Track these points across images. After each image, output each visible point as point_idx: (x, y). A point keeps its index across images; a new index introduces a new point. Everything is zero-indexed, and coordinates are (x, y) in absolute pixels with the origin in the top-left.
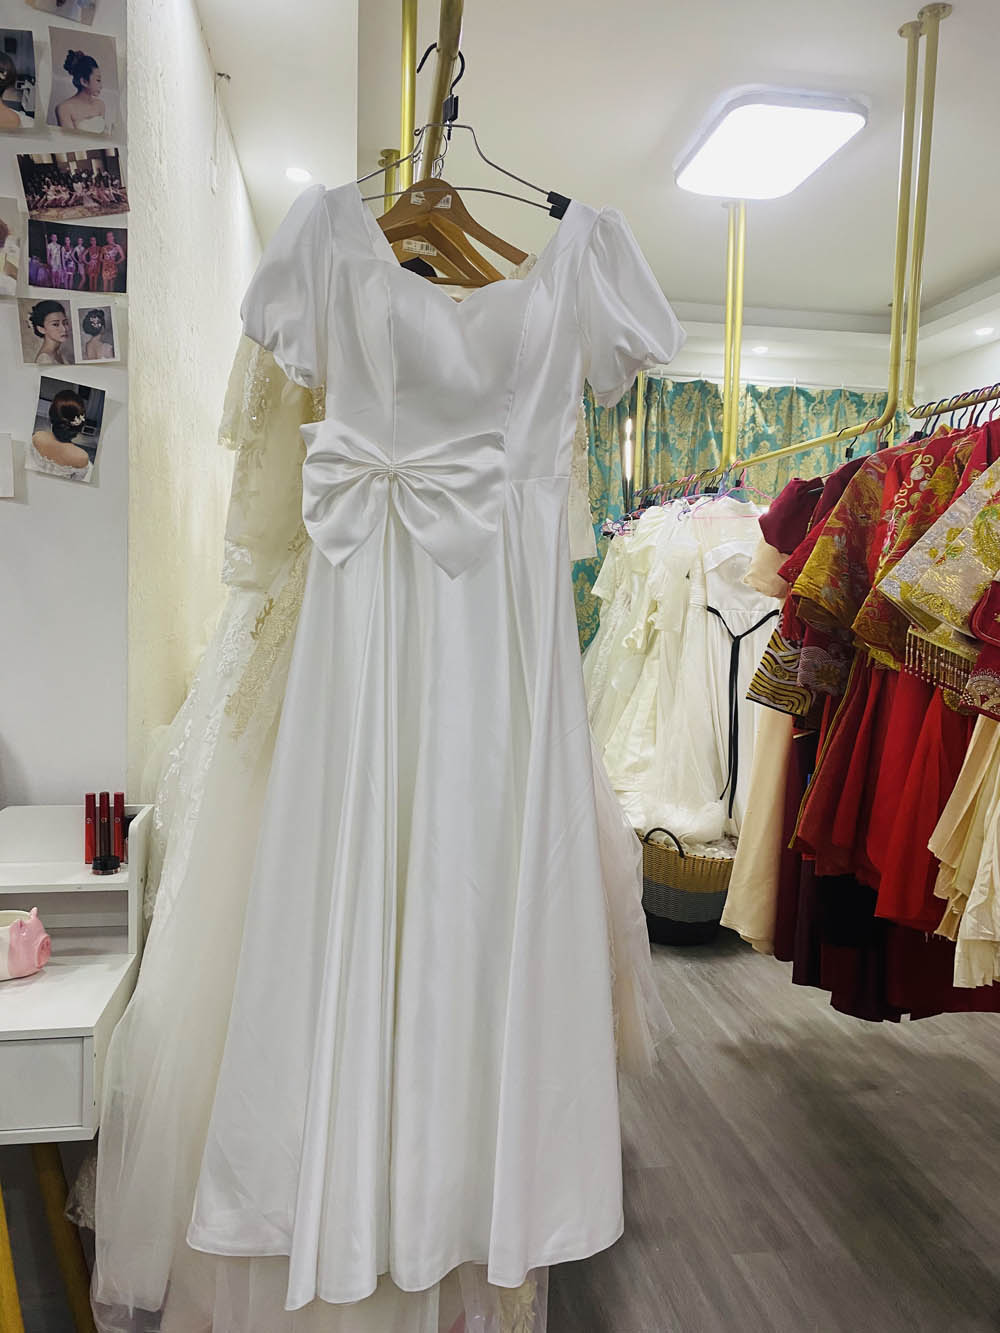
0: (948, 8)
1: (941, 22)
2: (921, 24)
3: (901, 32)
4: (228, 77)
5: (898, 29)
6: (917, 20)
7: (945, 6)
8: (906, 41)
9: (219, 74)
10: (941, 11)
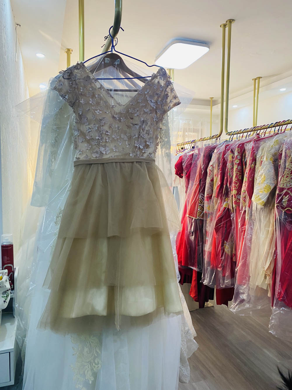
0: (234, 21)
1: (232, 24)
2: (226, 25)
3: (221, 26)
4: (20, 25)
5: (220, 25)
6: (225, 23)
7: (233, 20)
8: (222, 28)
9: (17, 24)
10: (232, 21)
